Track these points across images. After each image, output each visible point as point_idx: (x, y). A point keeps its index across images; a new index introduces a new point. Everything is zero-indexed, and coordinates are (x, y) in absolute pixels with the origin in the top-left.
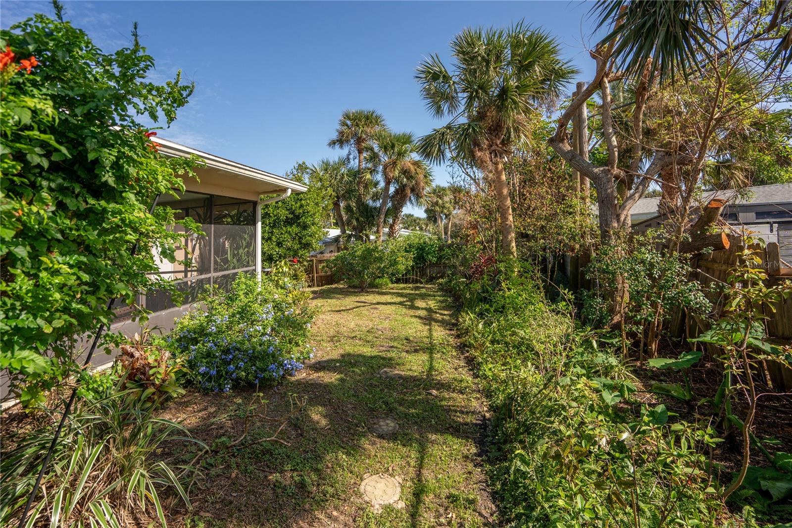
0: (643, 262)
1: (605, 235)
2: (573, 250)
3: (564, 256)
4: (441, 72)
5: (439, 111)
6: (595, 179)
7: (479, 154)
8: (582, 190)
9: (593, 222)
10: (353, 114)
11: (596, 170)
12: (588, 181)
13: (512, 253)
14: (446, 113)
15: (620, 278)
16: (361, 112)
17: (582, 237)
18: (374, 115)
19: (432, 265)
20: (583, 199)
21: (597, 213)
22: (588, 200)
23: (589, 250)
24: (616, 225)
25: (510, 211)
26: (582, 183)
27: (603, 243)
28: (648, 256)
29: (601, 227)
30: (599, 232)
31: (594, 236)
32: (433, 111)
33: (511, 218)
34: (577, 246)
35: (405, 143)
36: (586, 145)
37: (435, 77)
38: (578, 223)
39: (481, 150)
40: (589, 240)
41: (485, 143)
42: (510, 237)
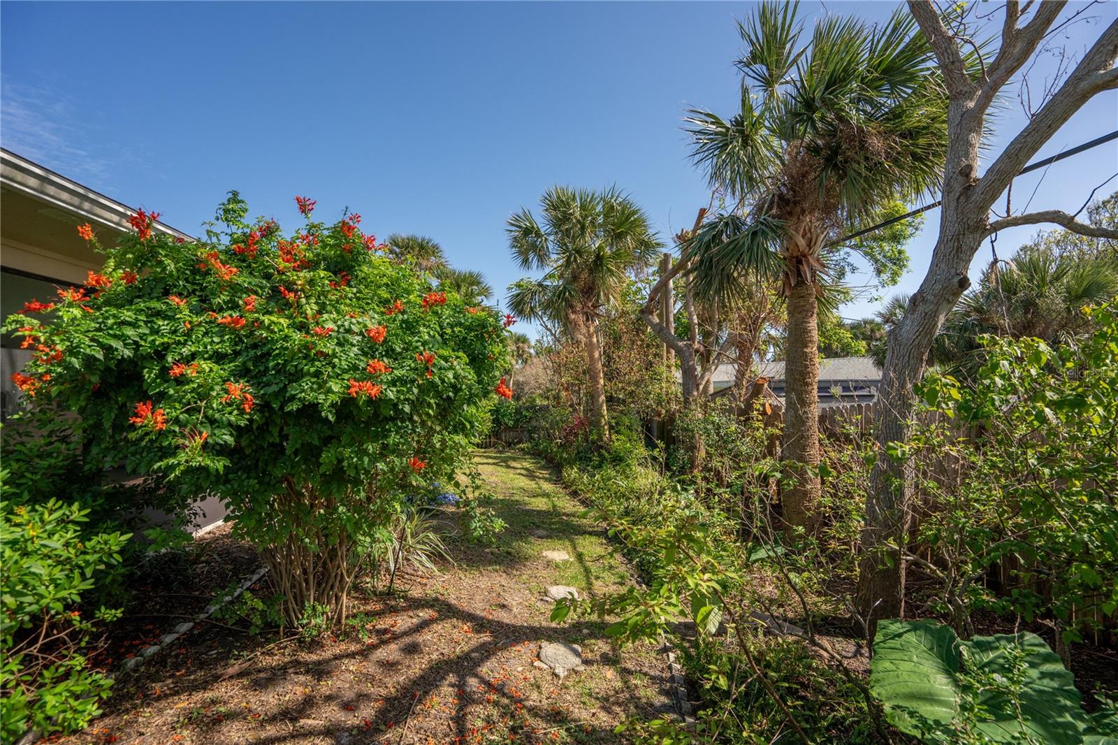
0: (713, 423)
1: (686, 401)
2: (659, 415)
3: (651, 421)
4: (533, 227)
5: (526, 262)
6: (679, 352)
7: (573, 316)
8: (668, 358)
9: (677, 390)
10: (403, 240)
11: (680, 344)
12: (673, 352)
13: (603, 416)
14: (535, 267)
15: (697, 435)
16: (413, 239)
17: (668, 403)
18: (430, 244)
19: (508, 428)
20: (669, 367)
21: (681, 381)
22: (673, 368)
23: (674, 414)
24: (696, 393)
25: (602, 375)
26: (668, 352)
27: (685, 408)
28: (716, 419)
29: (683, 394)
30: (682, 399)
31: (678, 402)
32: (519, 261)
33: (602, 382)
34: (664, 411)
35: (472, 284)
36: (671, 308)
37: (527, 232)
38: (664, 390)
39: (574, 312)
40: (674, 407)
41: (579, 307)
42: (601, 400)
